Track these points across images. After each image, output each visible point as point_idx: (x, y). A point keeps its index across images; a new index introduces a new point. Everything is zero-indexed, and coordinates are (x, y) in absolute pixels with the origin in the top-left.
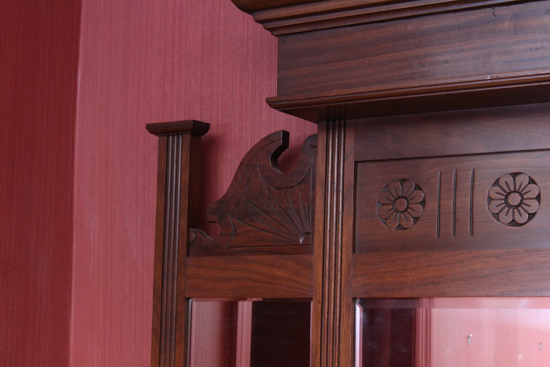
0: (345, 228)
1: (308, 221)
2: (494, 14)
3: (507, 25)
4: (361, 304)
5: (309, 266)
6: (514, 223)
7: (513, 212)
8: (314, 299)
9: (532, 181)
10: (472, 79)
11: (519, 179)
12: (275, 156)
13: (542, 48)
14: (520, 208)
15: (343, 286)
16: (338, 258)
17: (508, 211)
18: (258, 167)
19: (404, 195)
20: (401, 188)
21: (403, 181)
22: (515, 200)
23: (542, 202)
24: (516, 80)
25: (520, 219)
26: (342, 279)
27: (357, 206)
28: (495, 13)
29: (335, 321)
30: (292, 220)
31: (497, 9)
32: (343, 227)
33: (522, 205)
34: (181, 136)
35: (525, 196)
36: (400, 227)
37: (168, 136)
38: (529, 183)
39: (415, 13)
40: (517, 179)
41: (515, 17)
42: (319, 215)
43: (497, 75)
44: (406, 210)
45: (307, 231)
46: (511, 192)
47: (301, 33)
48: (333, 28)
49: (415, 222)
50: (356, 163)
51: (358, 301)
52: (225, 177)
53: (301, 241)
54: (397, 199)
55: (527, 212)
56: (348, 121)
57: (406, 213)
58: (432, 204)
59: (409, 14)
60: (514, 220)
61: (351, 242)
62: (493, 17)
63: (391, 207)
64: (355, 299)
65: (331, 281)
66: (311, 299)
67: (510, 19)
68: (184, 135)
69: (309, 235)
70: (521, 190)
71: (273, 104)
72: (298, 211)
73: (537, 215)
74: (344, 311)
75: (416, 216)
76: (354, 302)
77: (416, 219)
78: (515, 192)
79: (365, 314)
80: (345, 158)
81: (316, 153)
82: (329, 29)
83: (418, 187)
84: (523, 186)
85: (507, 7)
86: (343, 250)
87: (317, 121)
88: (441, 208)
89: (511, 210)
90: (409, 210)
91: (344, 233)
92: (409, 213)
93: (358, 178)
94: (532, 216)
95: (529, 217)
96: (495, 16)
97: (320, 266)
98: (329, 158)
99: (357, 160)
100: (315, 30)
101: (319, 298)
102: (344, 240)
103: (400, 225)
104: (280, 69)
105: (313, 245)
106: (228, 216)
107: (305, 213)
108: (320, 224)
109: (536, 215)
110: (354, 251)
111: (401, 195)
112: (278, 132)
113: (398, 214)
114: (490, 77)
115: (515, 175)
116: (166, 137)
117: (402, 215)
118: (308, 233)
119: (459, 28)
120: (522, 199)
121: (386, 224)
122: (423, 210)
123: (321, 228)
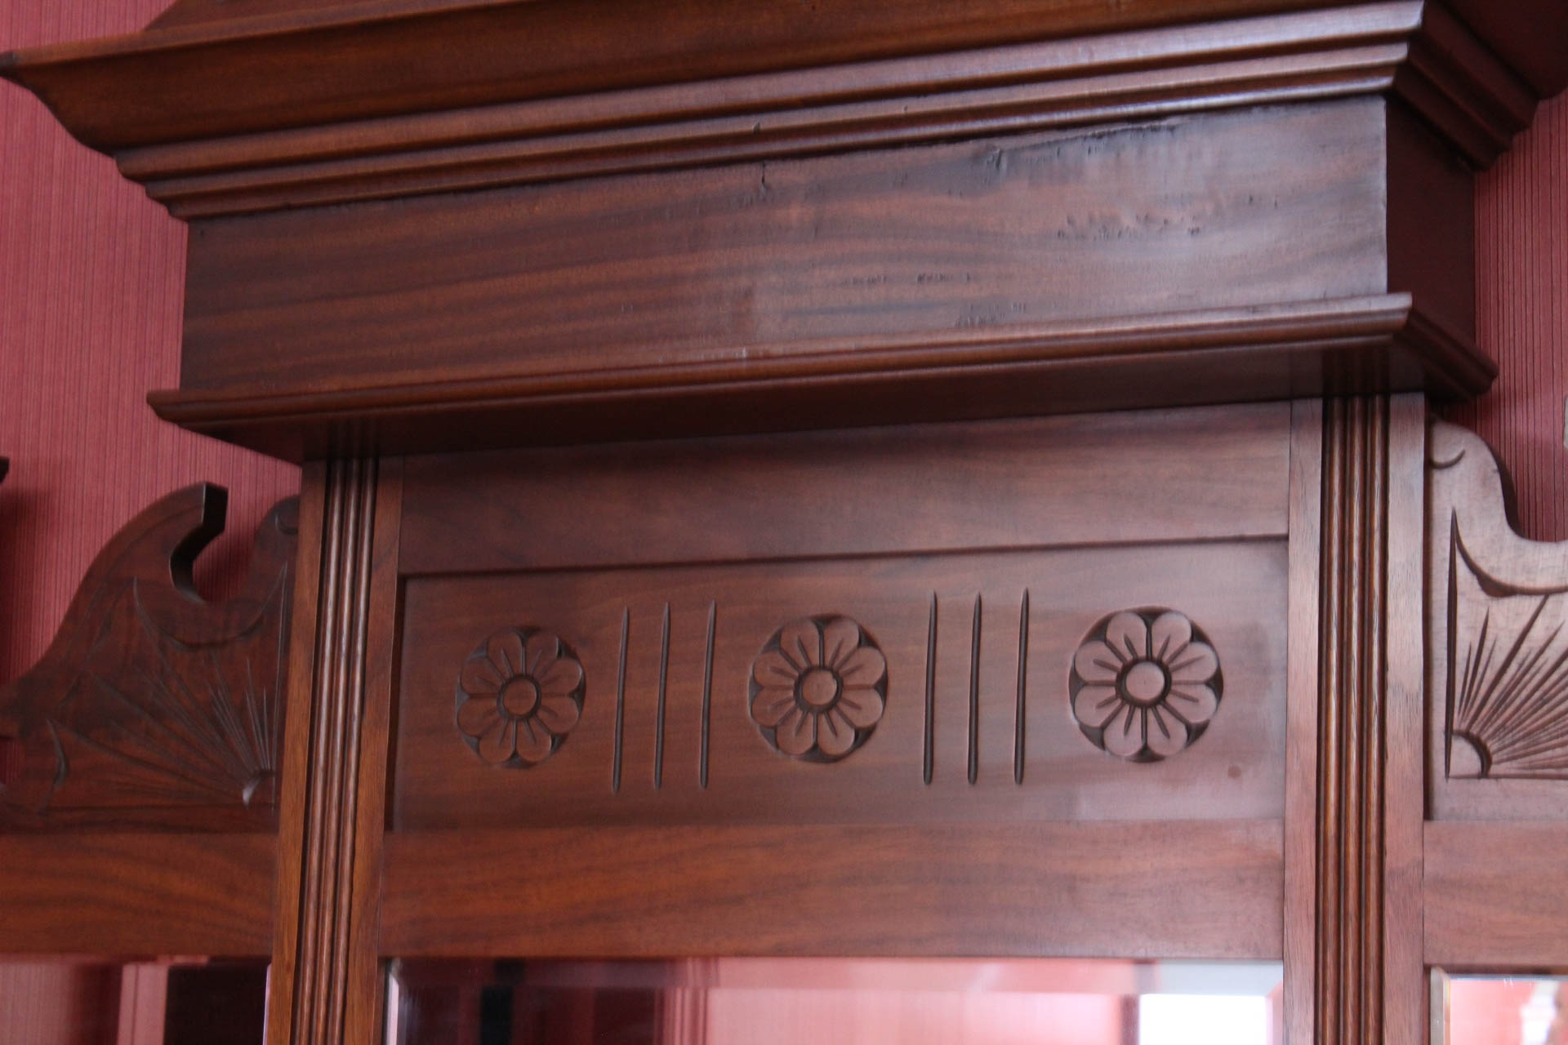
0: (367, 760)
1: (267, 741)
2: (763, 180)
3: (795, 213)
4: (405, 978)
5: (266, 867)
6: (816, 754)
7: (817, 725)
8: (274, 959)
9: (866, 640)
10: (702, 358)
11: (831, 633)
12: (184, 556)
13: (885, 279)
14: (833, 713)
15: (354, 922)
16: (344, 845)
17: (803, 722)
18: (135, 583)
19: (530, 671)
20: (522, 651)
21: (528, 632)
22: (824, 688)
23: (891, 698)
25: (833, 746)
26: (353, 903)
27: (403, 698)
28: (766, 179)
29: (330, 1019)
30: (222, 734)
31: (771, 167)
32: (362, 759)
33: (840, 705)
35: (847, 681)
36: (516, 761)
38: (859, 646)
39: (555, 170)
40: (827, 633)
41: (819, 192)
42: (296, 724)
43: (767, 347)
44: (533, 712)
45: (263, 767)
47: (250, 213)
48: (338, 203)
49: (557, 746)
50: (403, 580)
51: (396, 967)
53: (246, 795)
54: (510, 681)
55: (850, 724)
56: (383, 463)
57: (533, 722)
58: (604, 700)
59: (539, 172)
60: (816, 746)
61: (380, 801)
62: (762, 189)
63: (494, 703)
64: (385, 962)
65: (324, 908)
66: (266, 961)
67: (806, 197)
69: (269, 779)
70: (838, 662)
71: (167, 409)
72: (242, 709)
73: (879, 733)
74: (355, 996)
75: (558, 729)
76: (383, 969)
77: (560, 740)
78: (823, 667)
79: (414, 1001)
80: (373, 562)
81: (295, 550)
82: (325, 205)
83: (567, 651)
85: (798, 164)
86: (360, 822)
87: (303, 460)
88: (627, 708)
89: (811, 719)
90: (541, 714)
91: (363, 776)
92: (541, 722)
93: (408, 619)
94: (864, 735)
95: (856, 739)
96: (767, 187)
97: (295, 866)
98: (329, 562)
99: (406, 570)
100: (289, 208)
101: (289, 955)
102: (362, 793)
103: (515, 754)
104: (191, 310)
105: (277, 806)
106: (48, 722)
107: (261, 715)
108: (300, 750)
109: (874, 734)
110: (388, 825)
111: (521, 669)
112: (195, 489)
113: (513, 727)
114: (749, 352)
115: (823, 622)
117: (524, 727)
118: (264, 775)
119: (672, 216)
120: (841, 688)
121: (478, 751)
122: (577, 712)
123: (301, 758)
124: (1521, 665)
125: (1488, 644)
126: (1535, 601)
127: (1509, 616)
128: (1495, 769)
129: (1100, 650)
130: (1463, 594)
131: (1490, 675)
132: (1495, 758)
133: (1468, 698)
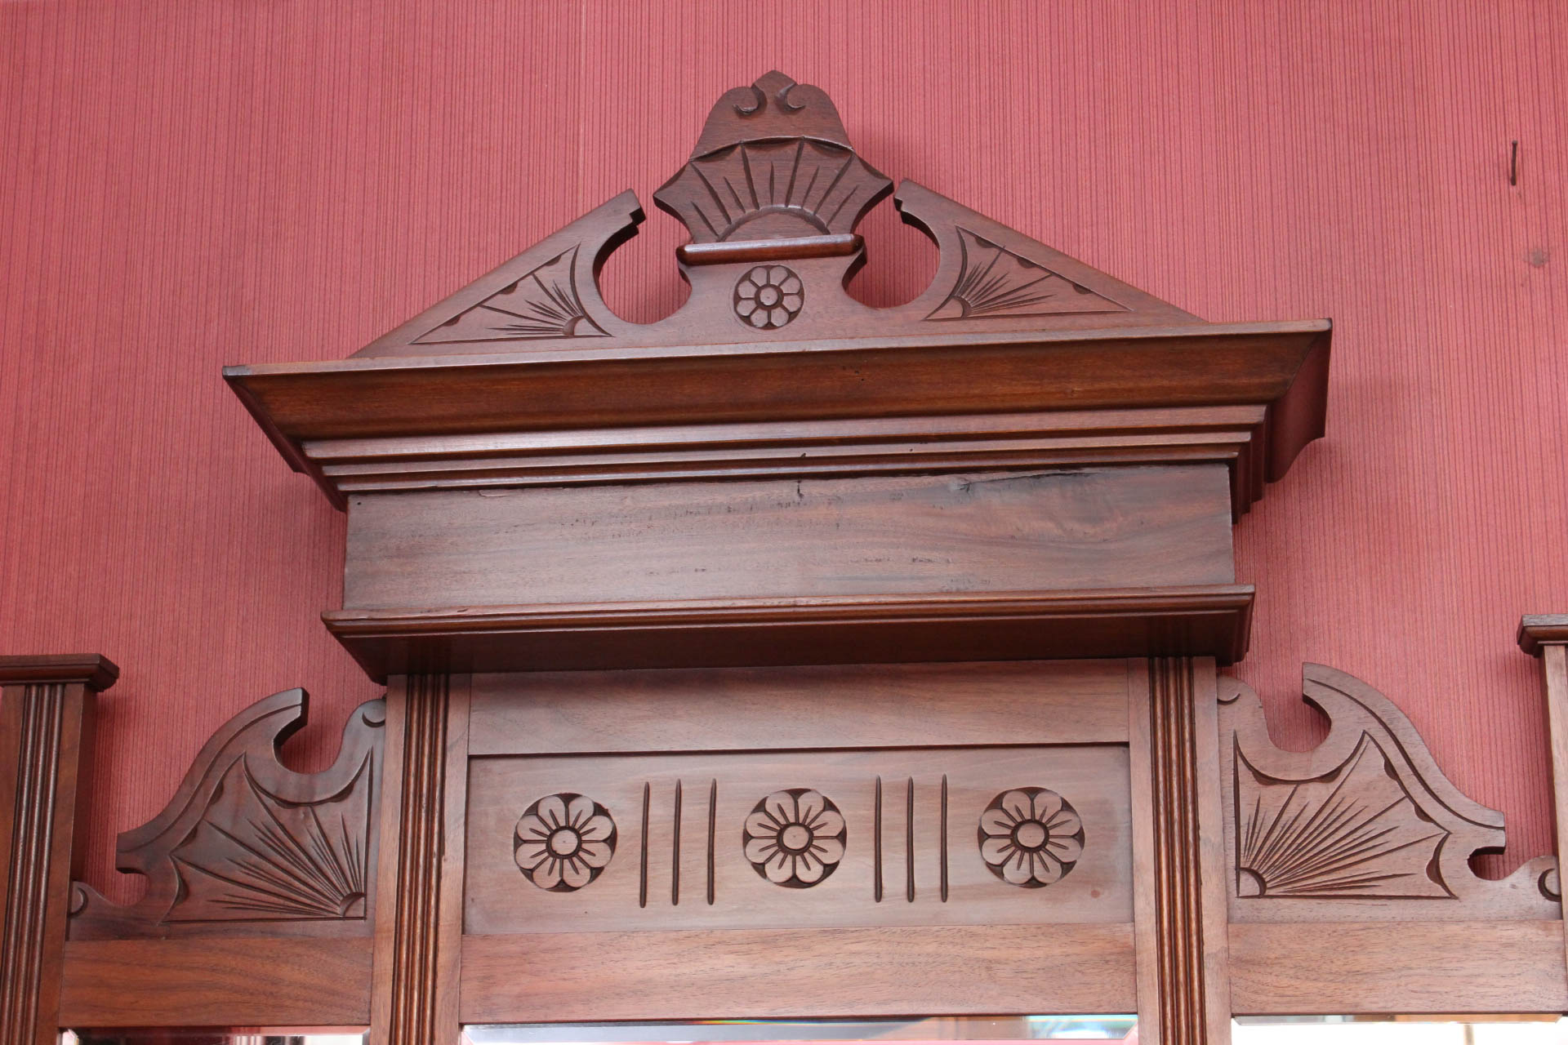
1: (357, 871)
2: (798, 491)
3: (822, 514)
6: (794, 882)
7: (794, 862)
8: (373, 1026)
9: (829, 806)
11: (803, 801)
12: (283, 738)
14: (806, 855)
17: (783, 860)
19: (571, 825)
20: (565, 810)
21: (570, 797)
22: (795, 838)
23: (848, 845)
24: (845, 612)
25: (804, 875)
28: (801, 491)
30: (320, 868)
33: (811, 849)
34: (59, 688)
35: (816, 833)
36: (562, 886)
37: (28, 686)
38: (824, 810)
40: (800, 801)
41: (838, 501)
42: (387, 859)
44: (574, 854)
45: (354, 891)
46: (789, 825)
47: (399, 492)
48: (471, 489)
49: (594, 877)
50: (470, 758)
52: (128, 785)
53: (341, 910)
55: (820, 862)
56: (453, 677)
57: (575, 859)
58: (631, 844)
60: (794, 877)
62: (797, 497)
63: (544, 846)
67: (830, 503)
68: (69, 687)
69: (360, 898)
70: (808, 820)
73: (841, 868)
75: (596, 865)
77: (596, 872)
78: (797, 824)
80: (447, 747)
82: (462, 489)
83: (601, 811)
84: (812, 815)
85: (823, 482)
88: (649, 850)
89: (789, 858)
90: (581, 854)
92: (582, 860)
93: (472, 789)
94: (829, 869)
95: (824, 872)
96: (801, 496)
99: (473, 752)
103: (561, 882)
106: (169, 858)
107: (351, 854)
108: (390, 876)
109: (839, 867)
110: (464, 931)
111: (564, 824)
113: (558, 862)
115: (796, 793)
116: (23, 688)
117: (568, 862)
118: (357, 895)
119: (729, 511)
120: (812, 838)
121: (532, 880)
122: (610, 854)
123: (392, 883)
124: (1283, 828)
125: (1261, 815)
126: (1290, 789)
127: (1273, 797)
128: (1269, 892)
129: (998, 815)
130: (1243, 783)
131: (1263, 834)
132: (1268, 885)
133: (1249, 848)
